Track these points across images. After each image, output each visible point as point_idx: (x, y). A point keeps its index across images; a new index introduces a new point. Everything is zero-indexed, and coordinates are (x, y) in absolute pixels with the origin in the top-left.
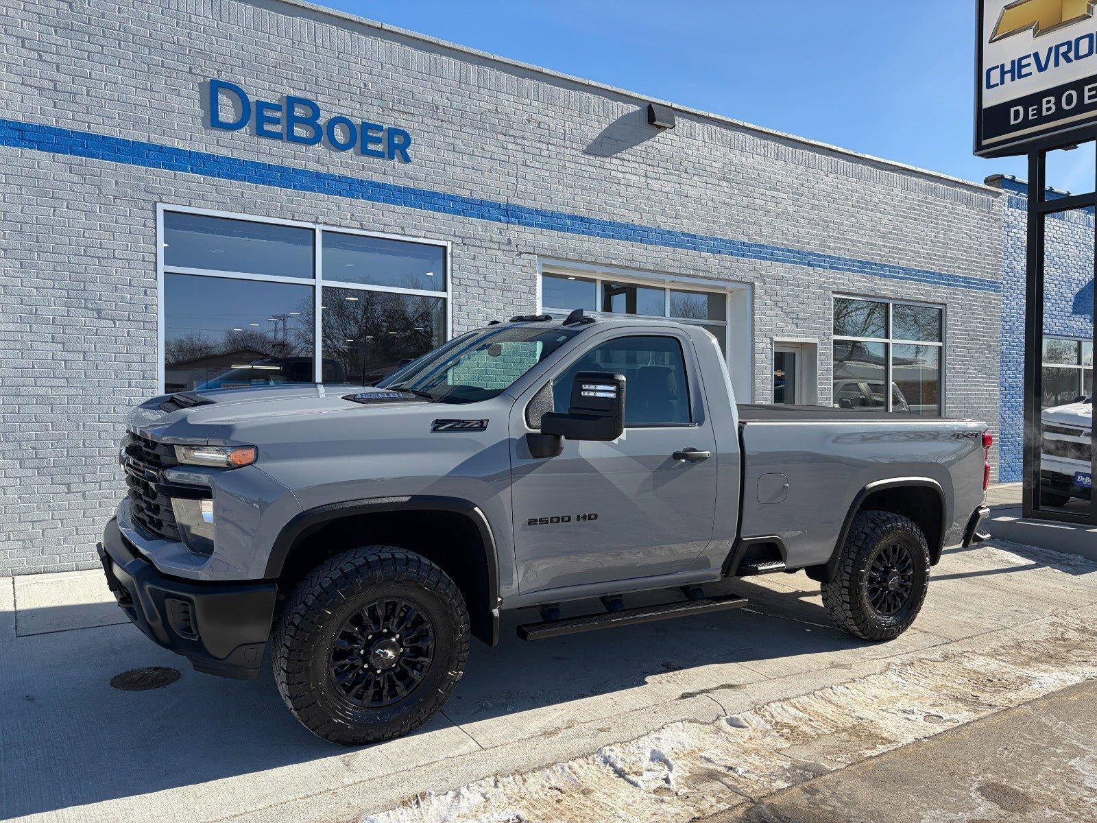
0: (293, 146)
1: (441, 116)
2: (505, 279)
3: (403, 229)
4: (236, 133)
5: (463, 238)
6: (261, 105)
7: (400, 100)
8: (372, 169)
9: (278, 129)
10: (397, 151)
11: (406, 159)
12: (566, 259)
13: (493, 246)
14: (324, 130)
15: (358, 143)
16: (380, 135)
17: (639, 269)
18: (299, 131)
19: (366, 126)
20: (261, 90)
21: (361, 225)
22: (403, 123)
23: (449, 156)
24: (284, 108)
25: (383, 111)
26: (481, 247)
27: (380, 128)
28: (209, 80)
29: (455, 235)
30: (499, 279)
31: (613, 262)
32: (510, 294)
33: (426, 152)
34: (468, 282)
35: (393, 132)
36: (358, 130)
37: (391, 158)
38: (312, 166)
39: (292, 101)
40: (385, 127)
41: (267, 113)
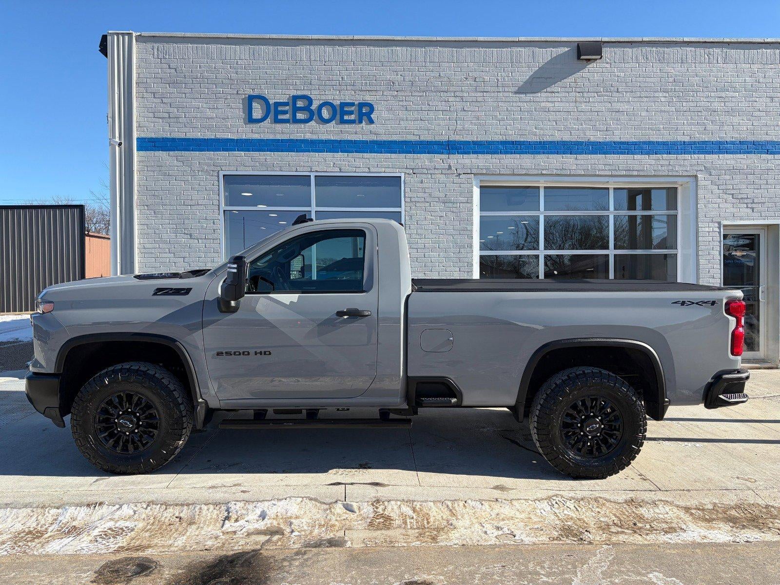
0: (296, 126)
1: (397, 87)
2: (446, 195)
3: (369, 168)
4: (262, 123)
5: (413, 169)
6: (277, 104)
7: (366, 83)
8: (347, 132)
9: (286, 117)
10: (365, 118)
11: (371, 122)
12: (500, 174)
13: (436, 172)
14: (316, 112)
15: (338, 117)
16: (353, 108)
17: (570, 175)
18: (300, 116)
19: (343, 105)
20: (276, 95)
21: (340, 169)
22: (368, 98)
23: (402, 114)
24: (291, 104)
25: (355, 93)
26: (428, 173)
27: (352, 104)
28: (247, 96)
29: (407, 168)
30: (442, 195)
31: (544, 172)
32: (450, 205)
33: (385, 114)
34: (417, 199)
35: (361, 105)
36: (338, 109)
37: (360, 122)
38: (309, 136)
39: (295, 98)
40: (356, 103)
41: (280, 108)
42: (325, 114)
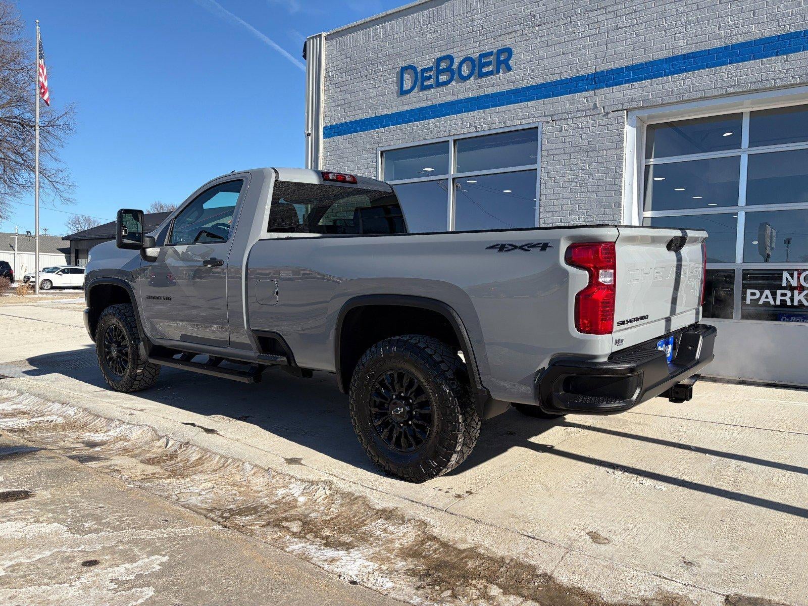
0: (439, 89)
1: (538, 21)
2: (589, 142)
3: (504, 123)
4: (411, 94)
5: (551, 116)
6: (424, 71)
7: (506, 25)
8: (484, 86)
9: (431, 82)
10: (503, 66)
11: (509, 69)
13: (579, 114)
16: (491, 58)
18: (443, 78)
19: (482, 56)
20: (423, 62)
21: (476, 129)
22: (507, 42)
23: (542, 52)
25: (494, 39)
26: (569, 118)
27: (490, 54)
28: (400, 68)
29: (545, 116)
30: (585, 142)
32: (595, 154)
33: (523, 57)
34: (555, 152)
35: (500, 52)
36: (477, 62)
37: (498, 72)
38: (450, 98)
40: (495, 51)
41: (426, 75)
42: (465, 71)
